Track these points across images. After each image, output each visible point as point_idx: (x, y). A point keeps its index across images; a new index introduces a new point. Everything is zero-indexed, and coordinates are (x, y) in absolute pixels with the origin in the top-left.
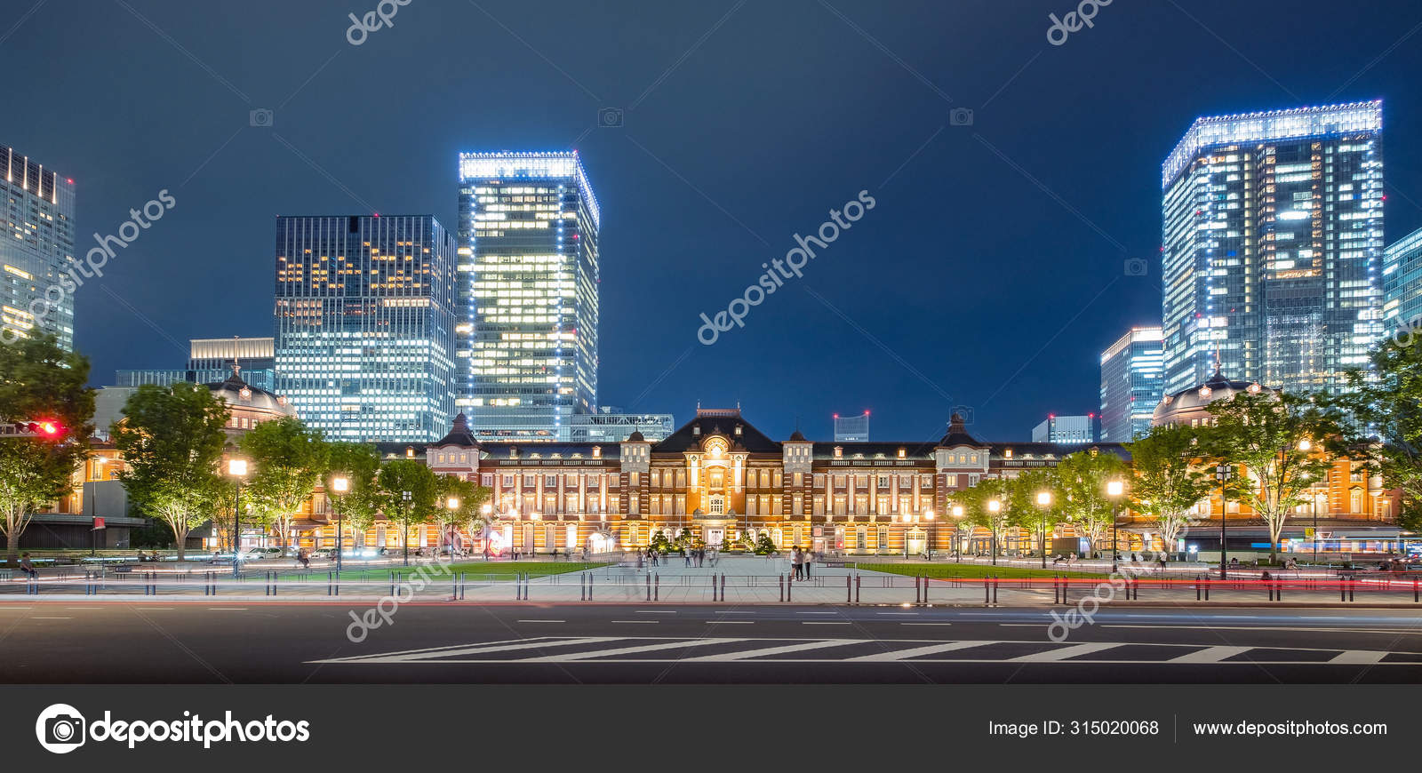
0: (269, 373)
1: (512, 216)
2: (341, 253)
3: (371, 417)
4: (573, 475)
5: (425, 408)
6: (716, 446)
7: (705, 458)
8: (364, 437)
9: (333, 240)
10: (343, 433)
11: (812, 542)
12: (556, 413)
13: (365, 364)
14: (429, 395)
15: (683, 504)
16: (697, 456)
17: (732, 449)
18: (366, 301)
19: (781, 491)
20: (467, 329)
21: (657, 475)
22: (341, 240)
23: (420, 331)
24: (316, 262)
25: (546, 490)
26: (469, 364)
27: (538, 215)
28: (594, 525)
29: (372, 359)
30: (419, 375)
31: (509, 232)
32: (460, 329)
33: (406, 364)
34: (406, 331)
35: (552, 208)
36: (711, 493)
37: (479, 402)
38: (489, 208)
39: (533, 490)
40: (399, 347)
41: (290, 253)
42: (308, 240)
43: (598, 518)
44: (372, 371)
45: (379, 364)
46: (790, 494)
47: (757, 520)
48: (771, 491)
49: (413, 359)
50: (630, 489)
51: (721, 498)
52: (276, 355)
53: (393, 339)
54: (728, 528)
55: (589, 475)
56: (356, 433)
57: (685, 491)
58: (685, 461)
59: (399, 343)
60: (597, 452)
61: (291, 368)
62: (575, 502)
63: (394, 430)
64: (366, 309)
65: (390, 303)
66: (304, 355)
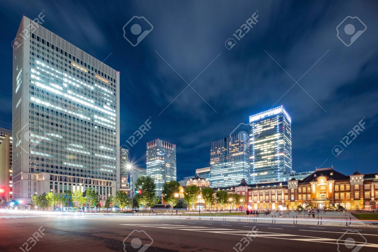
0: (209, 174)
1: (264, 127)
2: (223, 146)
3: (230, 181)
4: (273, 191)
5: (243, 177)
6: (322, 180)
7: (318, 183)
8: (229, 185)
9: (221, 144)
10: (225, 185)
11: (364, 207)
12: (278, 175)
13: (229, 169)
14: (244, 174)
15: (310, 197)
16: (315, 183)
17: (328, 180)
18: (229, 156)
19: (349, 191)
20: (253, 157)
21: (301, 189)
22: (223, 143)
23: (241, 160)
24: (218, 149)
25: (266, 195)
26: (253, 166)
27: (271, 125)
28: (280, 203)
29: (230, 168)
30: (241, 170)
31: (263, 132)
32: (250, 158)
33: (238, 168)
34: (238, 161)
35: (275, 122)
36: (321, 193)
37: (256, 174)
38: (257, 127)
39: (262, 195)
40: (236, 165)
41: (213, 149)
42: (216, 145)
43: (281, 202)
44: (230, 171)
45: (232, 169)
46: (353, 192)
47: (340, 200)
48: (345, 191)
49: (240, 167)
50: (291, 193)
51: (325, 194)
52: (211, 170)
53: (235, 163)
54: (326, 203)
55: (278, 190)
56: (227, 185)
57: (310, 193)
58: (310, 185)
59: (236, 163)
60: (281, 185)
61: (214, 172)
62: (274, 197)
63: (236, 183)
64: (229, 157)
65: (234, 155)
66: (216, 169)
